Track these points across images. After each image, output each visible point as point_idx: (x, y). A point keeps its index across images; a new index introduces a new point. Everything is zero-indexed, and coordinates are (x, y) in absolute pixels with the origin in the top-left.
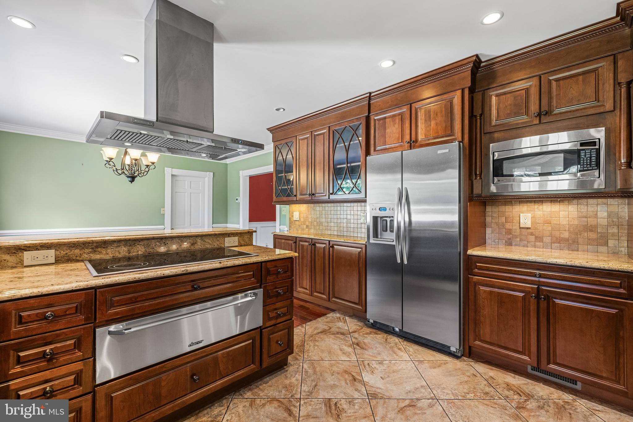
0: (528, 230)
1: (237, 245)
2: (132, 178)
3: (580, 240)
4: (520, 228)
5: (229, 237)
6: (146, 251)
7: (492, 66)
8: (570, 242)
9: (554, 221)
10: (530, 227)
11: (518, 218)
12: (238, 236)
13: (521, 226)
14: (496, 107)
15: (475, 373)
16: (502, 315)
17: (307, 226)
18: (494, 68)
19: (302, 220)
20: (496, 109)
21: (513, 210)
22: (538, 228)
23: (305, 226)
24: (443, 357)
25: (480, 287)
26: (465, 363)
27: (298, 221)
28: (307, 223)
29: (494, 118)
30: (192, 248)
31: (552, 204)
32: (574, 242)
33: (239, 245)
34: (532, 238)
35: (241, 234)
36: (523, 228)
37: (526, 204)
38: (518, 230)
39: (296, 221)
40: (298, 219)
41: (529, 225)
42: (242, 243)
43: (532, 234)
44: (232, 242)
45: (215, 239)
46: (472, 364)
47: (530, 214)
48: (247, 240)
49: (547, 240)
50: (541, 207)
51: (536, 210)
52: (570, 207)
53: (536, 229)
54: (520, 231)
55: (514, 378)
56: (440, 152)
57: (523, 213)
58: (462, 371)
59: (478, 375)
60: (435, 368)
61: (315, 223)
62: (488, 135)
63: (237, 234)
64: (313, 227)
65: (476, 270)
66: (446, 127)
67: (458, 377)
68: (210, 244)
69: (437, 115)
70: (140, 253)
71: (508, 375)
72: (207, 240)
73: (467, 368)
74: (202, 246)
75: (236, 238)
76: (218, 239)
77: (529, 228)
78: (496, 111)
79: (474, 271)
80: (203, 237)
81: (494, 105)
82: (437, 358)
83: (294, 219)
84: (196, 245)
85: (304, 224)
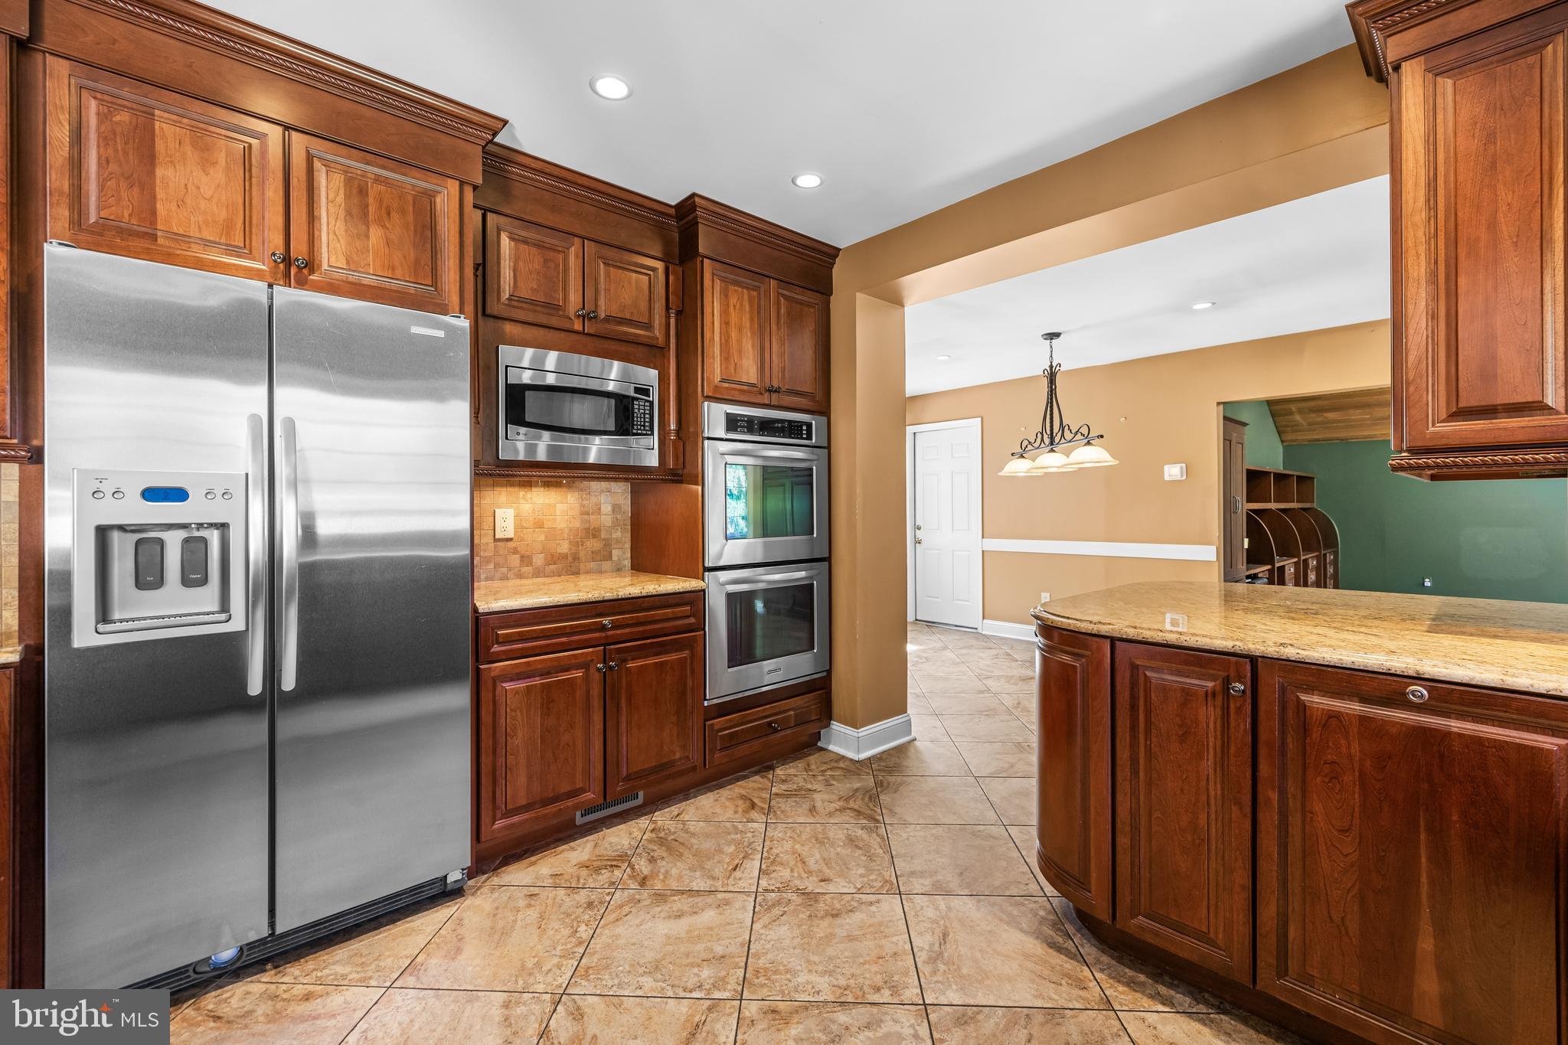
0: (511, 544)
3: (582, 554)
4: (496, 540)
7: (507, 165)
8: (570, 559)
9: (548, 524)
10: (512, 536)
11: (492, 519)
13: (497, 537)
14: (512, 264)
15: (525, 891)
16: (549, 732)
18: (508, 172)
20: (512, 268)
21: (482, 502)
22: (526, 538)
24: (432, 916)
25: (504, 685)
26: (485, 890)
29: (507, 288)
31: (547, 489)
32: (574, 559)
34: (515, 560)
36: (500, 540)
37: (505, 489)
38: (492, 545)
41: (510, 534)
43: (515, 551)
46: (496, 880)
47: (512, 510)
49: (539, 560)
50: (529, 495)
51: (521, 501)
52: (569, 496)
53: (522, 540)
54: (496, 546)
55: (573, 849)
56: (416, 330)
57: (499, 508)
58: (504, 908)
59: (536, 890)
60: (459, 950)
62: (491, 322)
65: (496, 648)
66: (417, 262)
67: (519, 923)
69: (389, 214)
71: (562, 852)
73: (503, 896)
77: (511, 539)
78: (512, 274)
79: (492, 650)
81: (507, 257)
82: (430, 929)
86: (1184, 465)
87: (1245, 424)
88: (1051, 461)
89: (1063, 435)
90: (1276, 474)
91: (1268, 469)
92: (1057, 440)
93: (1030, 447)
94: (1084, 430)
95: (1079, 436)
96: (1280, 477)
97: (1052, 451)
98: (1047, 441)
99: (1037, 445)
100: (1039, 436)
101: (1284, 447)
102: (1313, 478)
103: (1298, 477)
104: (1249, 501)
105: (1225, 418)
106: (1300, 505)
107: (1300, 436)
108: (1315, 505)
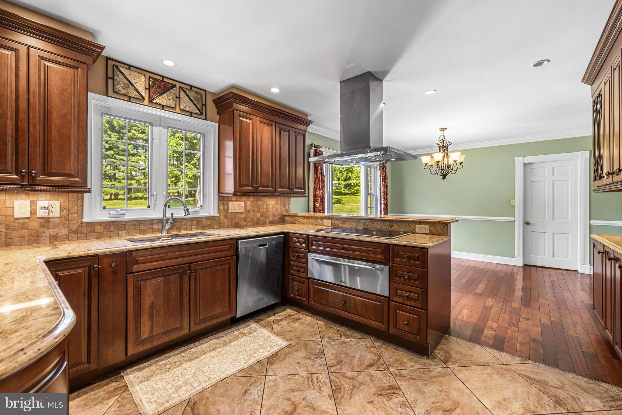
1: (428, 233)
2: (444, 177)
5: (420, 224)
6: (364, 226)
12: (429, 225)
30: (390, 229)
33: (430, 233)
35: (432, 223)
42: (434, 231)
44: (423, 229)
45: (407, 225)
48: (439, 230)
63: (428, 223)
68: (404, 229)
70: (361, 227)
72: (401, 225)
74: (397, 229)
75: (427, 227)
76: (410, 225)
80: (398, 222)
84: (393, 227)
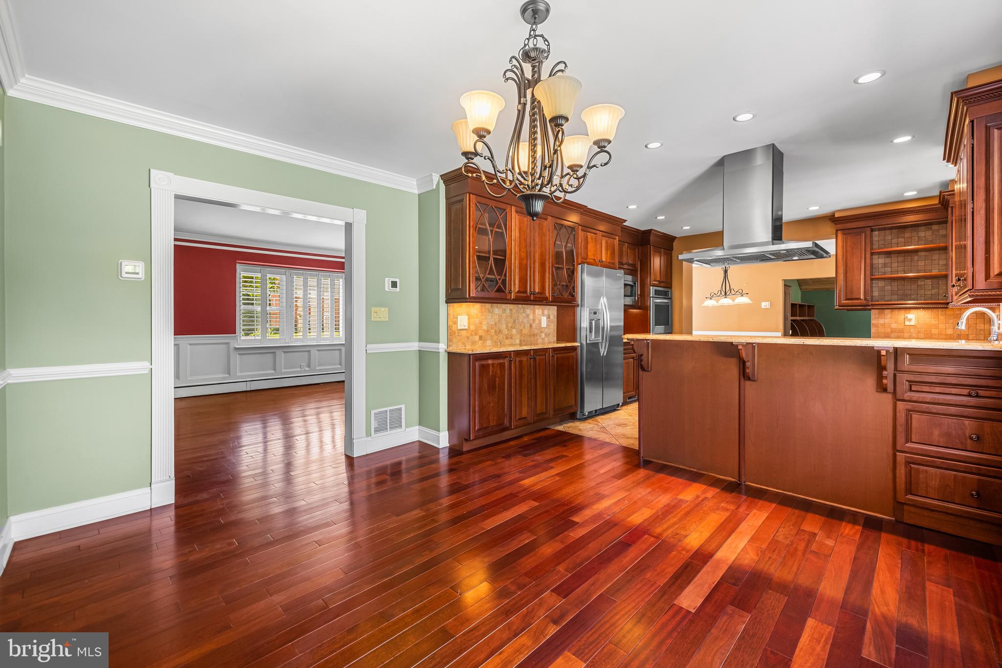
17: (481, 338)
19: (472, 328)
23: (477, 338)
27: (466, 329)
28: (481, 333)
39: (461, 330)
40: (466, 327)
61: (493, 331)
64: (488, 337)
66: (613, 257)
83: (459, 328)
85: (476, 334)
86: (769, 303)
87: (791, 287)
88: (726, 301)
89: (730, 292)
90: (799, 305)
91: (796, 303)
92: (728, 294)
93: (715, 296)
94: (741, 291)
95: (738, 293)
96: (801, 306)
97: (726, 297)
98: (723, 294)
99: (718, 295)
100: (720, 292)
101: (801, 292)
102: (814, 306)
103: (808, 306)
104: (791, 316)
105: (785, 285)
106: (809, 318)
107: (807, 287)
108: (815, 318)
